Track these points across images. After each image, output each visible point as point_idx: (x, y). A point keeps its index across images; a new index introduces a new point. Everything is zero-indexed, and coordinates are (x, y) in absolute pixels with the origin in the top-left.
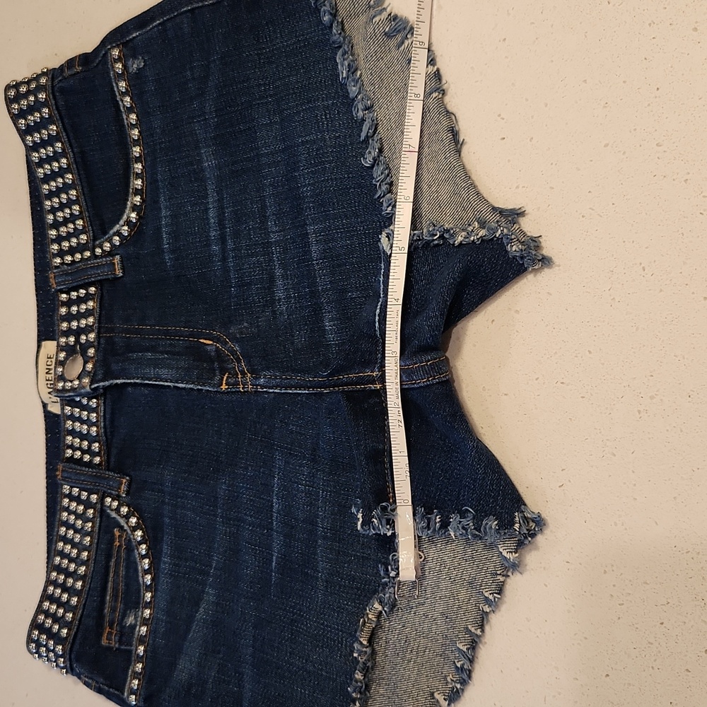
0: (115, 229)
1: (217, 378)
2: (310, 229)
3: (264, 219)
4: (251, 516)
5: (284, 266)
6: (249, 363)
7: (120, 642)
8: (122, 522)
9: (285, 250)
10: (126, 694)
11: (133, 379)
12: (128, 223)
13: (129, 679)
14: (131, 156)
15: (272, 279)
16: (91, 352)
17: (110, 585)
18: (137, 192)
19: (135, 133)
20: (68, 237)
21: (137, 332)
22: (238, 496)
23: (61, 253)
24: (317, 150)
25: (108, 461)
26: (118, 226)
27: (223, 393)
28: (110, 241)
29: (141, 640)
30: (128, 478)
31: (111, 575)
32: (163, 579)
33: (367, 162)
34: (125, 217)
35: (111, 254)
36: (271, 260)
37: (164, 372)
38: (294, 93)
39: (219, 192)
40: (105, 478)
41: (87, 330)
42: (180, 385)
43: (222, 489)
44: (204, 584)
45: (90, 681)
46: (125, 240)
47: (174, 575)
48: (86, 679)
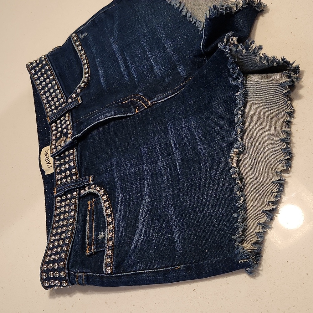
1: (133, 110)
2: (166, 45)
5: (157, 62)
7: (97, 248)
9: (156, 57)
10: (104, 269)
16: (70, 131)
17: (87, 228)
18: (86, 73)
20: (53, 99)
21: (91, 114)
23: (51, 111)
25: (80, 176)
27: (137, 114)
28: (75, 93)
29: (110, 239)
30: (92, 175)
31: (87, 223)
34: (82, 81)
36: (151, 62)
39: (122, 54)
40: (80, 181)
41: (66, 127)
44: (142, 196)
45: (81, 274)
46: (83, 89)
47: (124, 202)
48: (79, 274)
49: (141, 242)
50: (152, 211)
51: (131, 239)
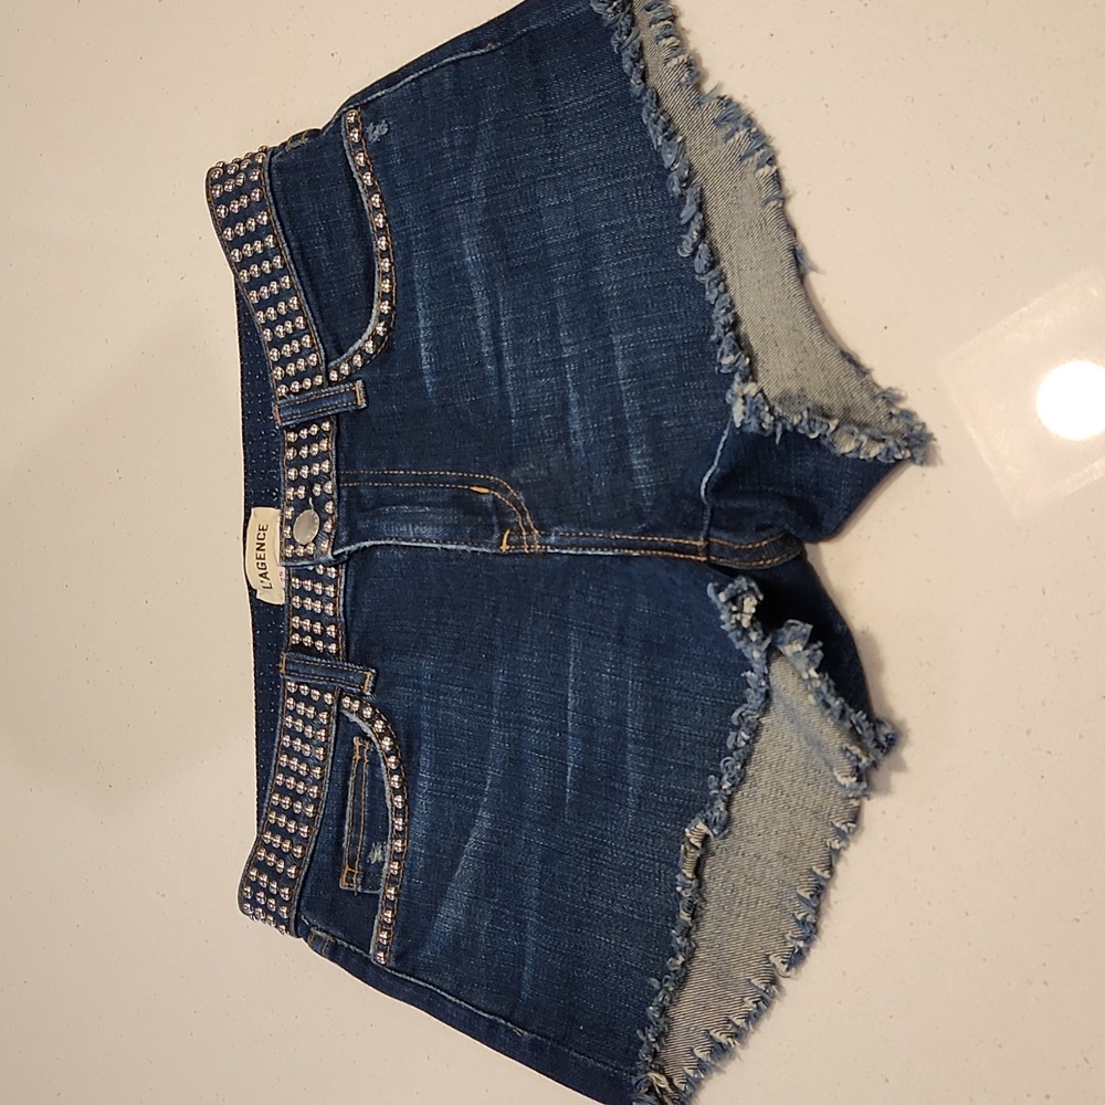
0: (356, 346)
1: (496, 536)
2: (616, 339)
3: (555, 328)
4: (538, 716)
5: (579, 389)
6: (535, 517)
7: (363, 884)
8: (365, 727)
9: (582, 368)
10: (371, 951)
11: (385, 539)
12: (374, 336)
13: (375, 931)
14: (374, 250)
15: (565, 406)
16: (329, 507)
17: (349, 809)
18: (384, 296)
19: (380, 220)
20: (294, 357)
21: (387, 479)
22: (519, 691)
23: (287, 380)
24: (626, 237)
25: (347, 650)
26: (360, 341)
27: (504, 555)
28: (350, 361)
29: (392, 881)
30: (373, 671)
31: (350, 797)
32: (423, 802)
33: (686, 251)
34: (369, 330)
35: (350, 379)
36: (564, 382)
37: (426, 531)
38: (595, 165)
39: (491, 295)
40: (343, 671)
41: (321, 478)
42: (449, 547)
43: (499, 681)
44: (476, 806)
45: (324, 935)
46: (370, 359)
47: (435, 796)
48: (319, 933)
49: (457, 927)
50: (491, 861)
51: (436, 904)
